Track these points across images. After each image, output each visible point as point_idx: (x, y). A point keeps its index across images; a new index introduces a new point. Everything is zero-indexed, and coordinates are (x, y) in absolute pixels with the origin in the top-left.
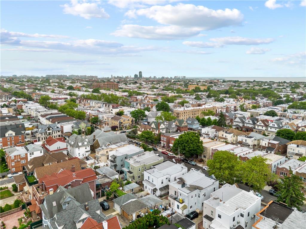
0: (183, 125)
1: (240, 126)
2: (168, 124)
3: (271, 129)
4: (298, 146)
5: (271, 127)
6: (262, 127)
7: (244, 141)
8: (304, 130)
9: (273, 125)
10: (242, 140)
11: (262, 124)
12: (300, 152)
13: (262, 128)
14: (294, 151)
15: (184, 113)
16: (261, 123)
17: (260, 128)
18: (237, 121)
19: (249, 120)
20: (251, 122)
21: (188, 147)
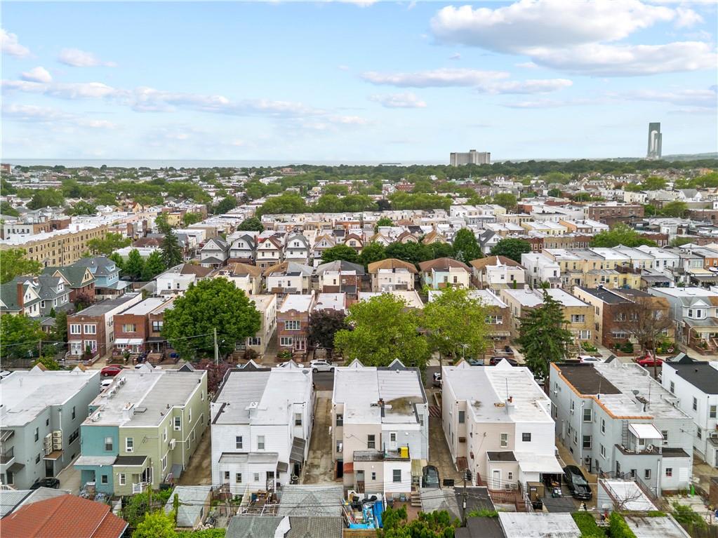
0: (84, 281)
1: (219, 261)
2: (37, 284)
3: (292, 253)
4: (394, 271)
5: (292, 250)
6: (273, 252)
7: (285, 285)
8: (355, 245)
9: (295, 244)
10: (280, 285)
11: (273, 247)
12: (401, 281)
13: (273, 254)
14: (390, 281)
15: (31, 251)
16: (270, 245)
17: (268, 255)
18: (211, 248)
19: (241, 241)
20: (246, 246)
21: (233, 320)
